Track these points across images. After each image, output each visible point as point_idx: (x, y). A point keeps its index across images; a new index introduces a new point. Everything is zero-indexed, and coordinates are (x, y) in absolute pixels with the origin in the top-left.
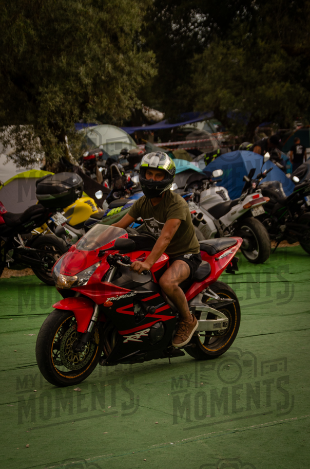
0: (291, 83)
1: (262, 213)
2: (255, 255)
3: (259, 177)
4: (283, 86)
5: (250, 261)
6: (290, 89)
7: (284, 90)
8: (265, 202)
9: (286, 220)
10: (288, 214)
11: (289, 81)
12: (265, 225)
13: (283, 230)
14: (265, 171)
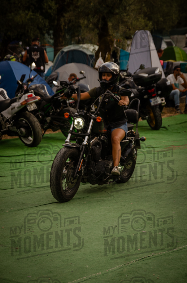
0: (33, 12)
1: (35, 108)
2: (31, 141)
3: (28, 81)
4: (27, 14)
5: (27, 145)
6: (32, 17)
7: (28, 17)
8: (37, 100)
9: (51, 114)
10: (53, 109)
11: (31, 10)
12: (38, 117)
13: (48, 121)
14: (33, 77)
